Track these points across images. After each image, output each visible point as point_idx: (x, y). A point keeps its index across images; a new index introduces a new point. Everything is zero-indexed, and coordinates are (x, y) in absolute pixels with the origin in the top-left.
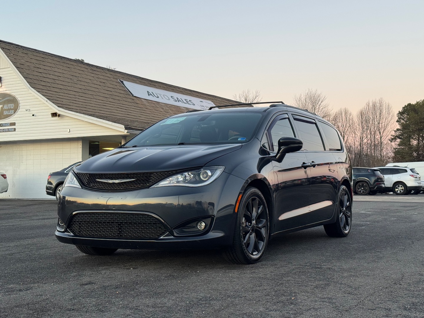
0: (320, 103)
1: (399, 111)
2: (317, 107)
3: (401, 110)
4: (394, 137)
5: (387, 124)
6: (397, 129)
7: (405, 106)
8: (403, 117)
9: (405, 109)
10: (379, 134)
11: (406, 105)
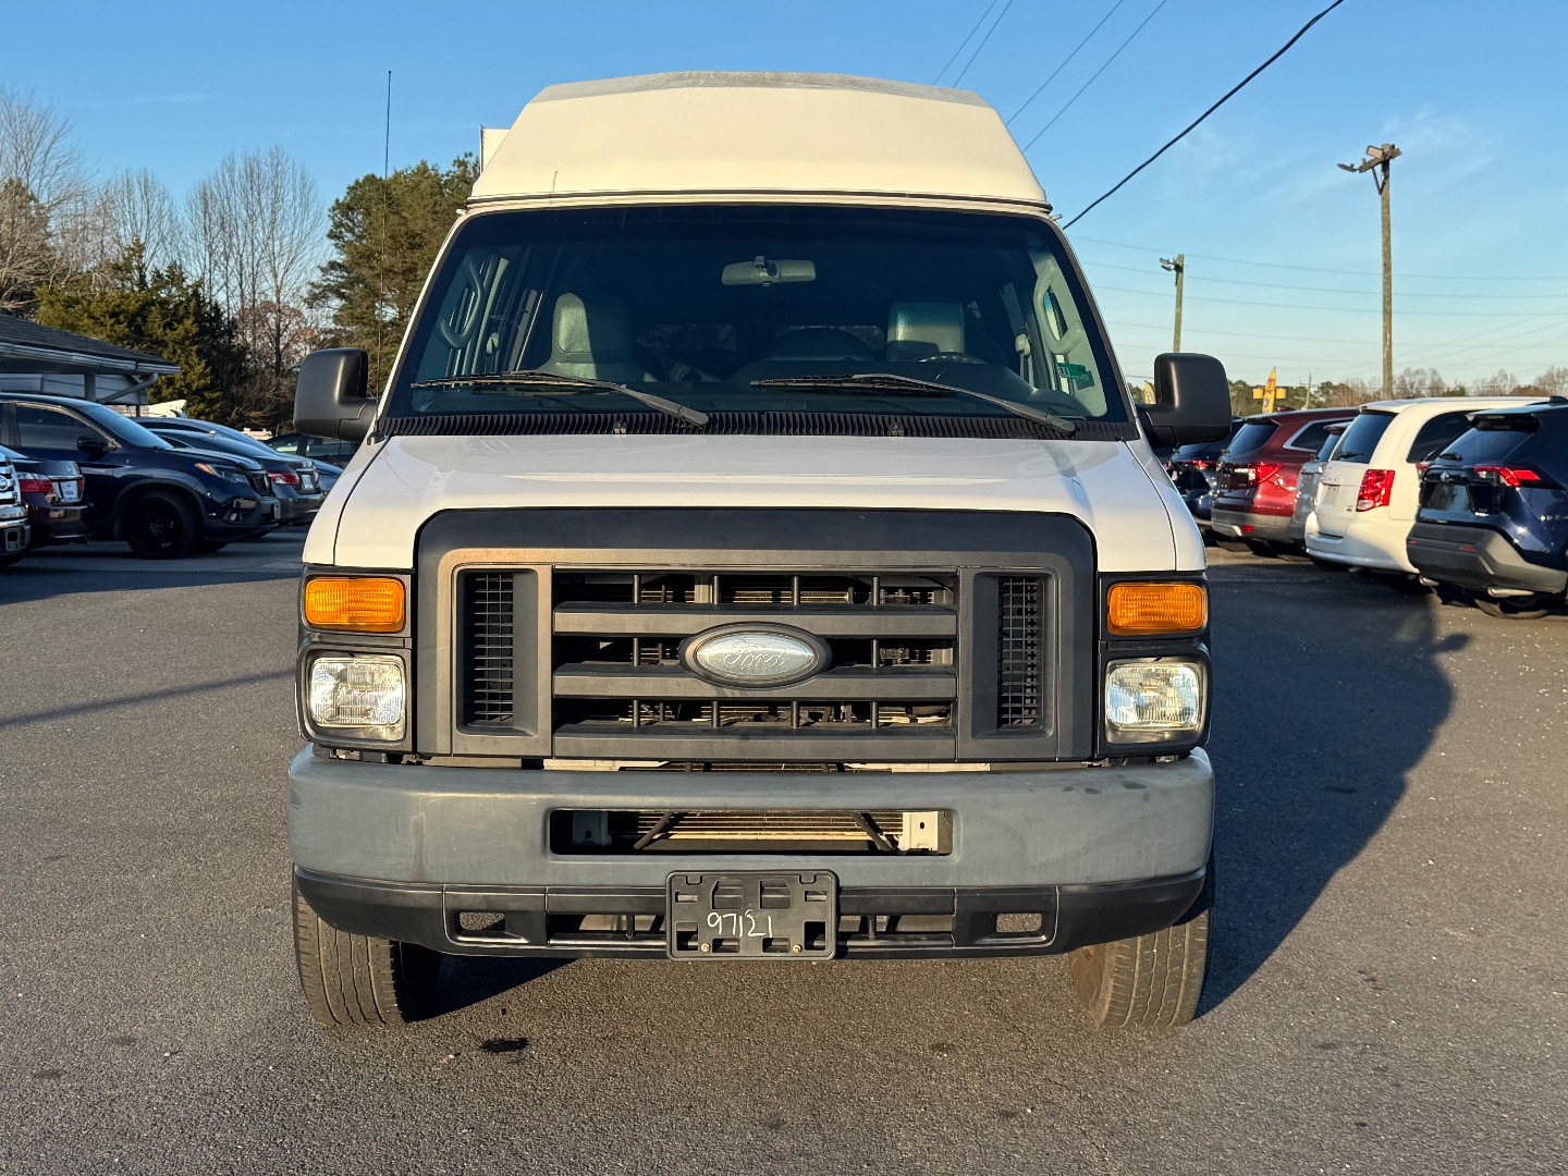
0: (46, 142)
1: (337, 201)
2: (37, 159)
3: (342, 196)
4: (321, 290)
5: (301, 242)
6: (330, 262)
7: (357, 182)
8: (351, 224)
9: (355, 194)
10: (270, 276)
11: (361, 180)
